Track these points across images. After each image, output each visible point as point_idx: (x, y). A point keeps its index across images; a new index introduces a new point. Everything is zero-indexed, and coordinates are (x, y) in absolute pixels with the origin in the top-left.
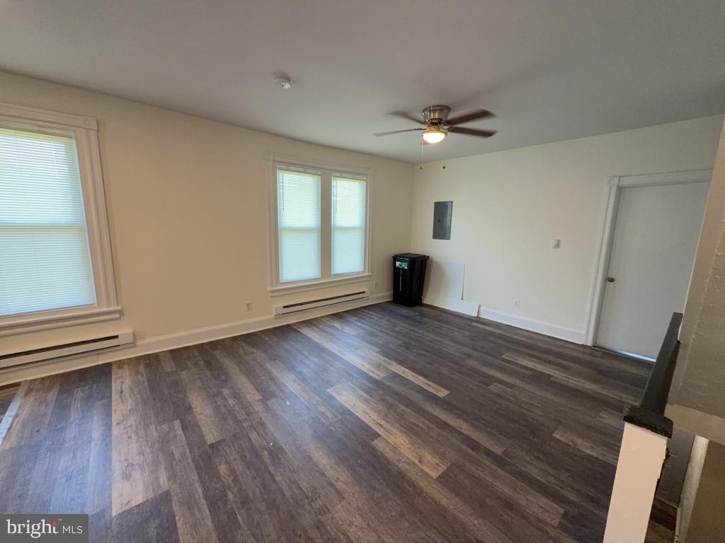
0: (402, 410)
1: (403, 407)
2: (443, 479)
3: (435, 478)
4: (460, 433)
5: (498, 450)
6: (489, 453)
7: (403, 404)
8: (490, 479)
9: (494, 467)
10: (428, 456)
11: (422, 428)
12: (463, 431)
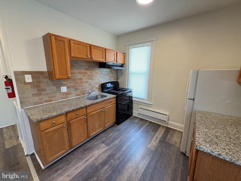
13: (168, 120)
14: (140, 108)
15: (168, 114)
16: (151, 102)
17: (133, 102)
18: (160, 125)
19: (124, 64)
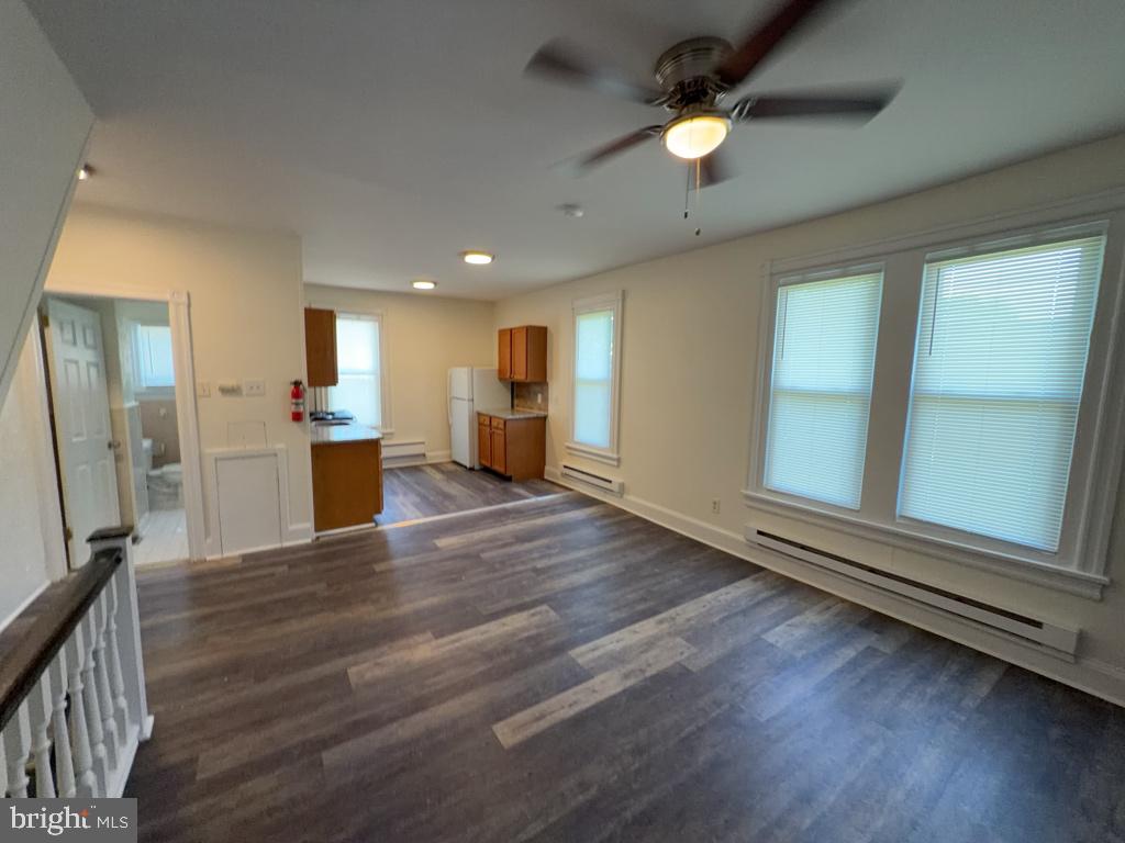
2: (343, 677)
3: (349, 671)
4: (392, 720)
5: (330, 757)
6: (336, 739)
8: (304, 719)
9: (312, 735)
10: (378, 672)
12: (395, 725)
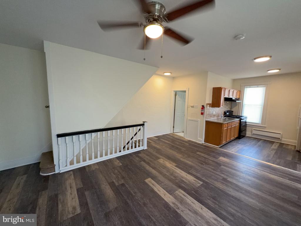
0: (167, 173)
1: (167, 174)
7: (167, 175)
11: (162, 167)
13: (282, 138)
14: (254, 130)
15: (281, 133)
16: (265, 125)
17: (247, 125)
18: (274, 142)
19: (239, 98)
